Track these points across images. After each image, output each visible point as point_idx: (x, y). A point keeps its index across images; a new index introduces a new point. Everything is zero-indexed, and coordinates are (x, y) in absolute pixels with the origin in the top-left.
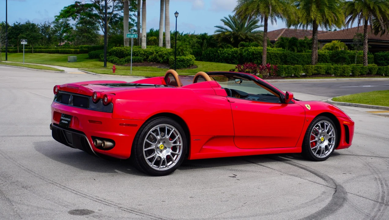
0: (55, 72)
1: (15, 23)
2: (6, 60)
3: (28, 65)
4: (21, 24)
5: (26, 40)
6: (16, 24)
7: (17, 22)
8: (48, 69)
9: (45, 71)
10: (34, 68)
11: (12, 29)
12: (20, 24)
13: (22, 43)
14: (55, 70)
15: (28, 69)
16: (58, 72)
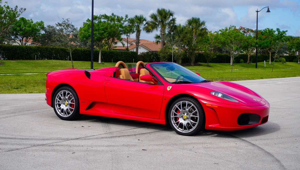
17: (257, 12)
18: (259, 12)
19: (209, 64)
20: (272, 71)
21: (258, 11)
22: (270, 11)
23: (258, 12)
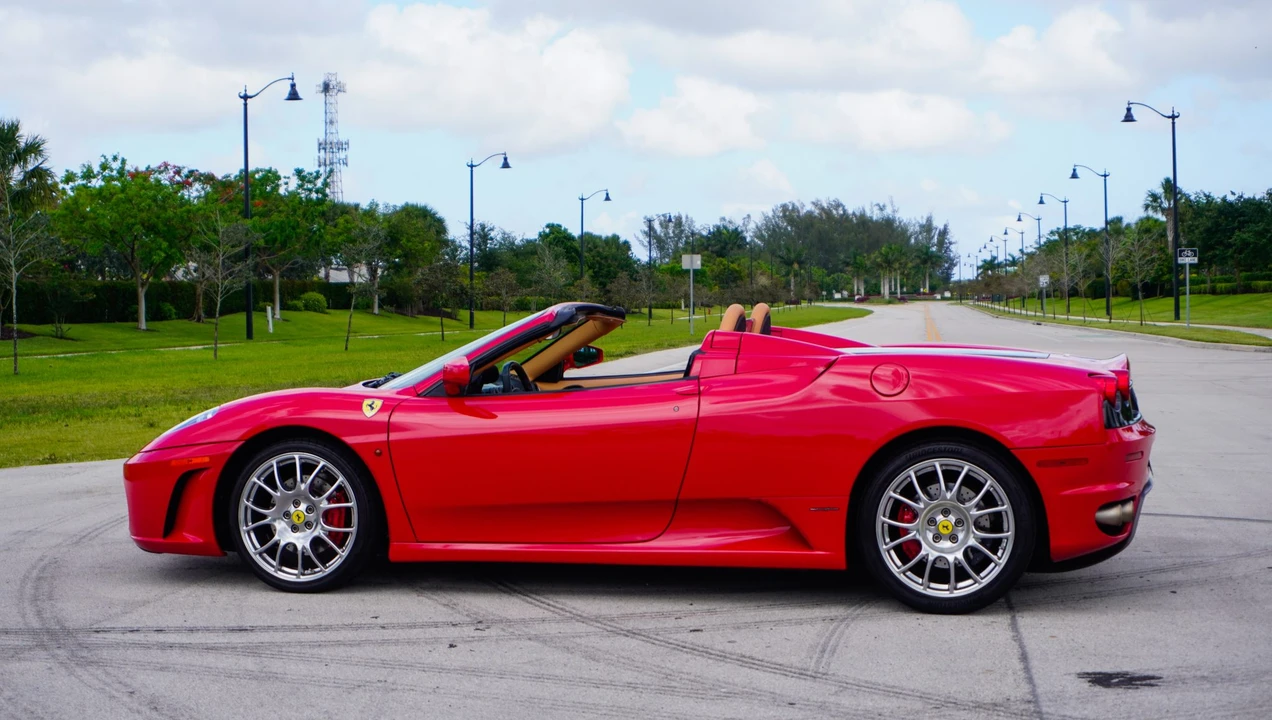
0: (1256, 351)
1: (1225, 196)
2: (1177, 317)
3: (1199, 330)
4: (1246, 196)
5: (1195, 251)
6: (1231, 198)
7: (1233, 193)
8: (1242, 340)
9: (1227, 349)
10: (1198, 340)
11: (1216, 217)
12: (1241, 197)
13: (1181, 260)
14: (1257, 344)
15: (1179, 343)
16: (1264, 351)
17: (246, 97)
18: (251, 97)
19: (65, 330)
20: (346, 348)
21: (249, 94)
22: (300, 95)
23: (249, 101)
